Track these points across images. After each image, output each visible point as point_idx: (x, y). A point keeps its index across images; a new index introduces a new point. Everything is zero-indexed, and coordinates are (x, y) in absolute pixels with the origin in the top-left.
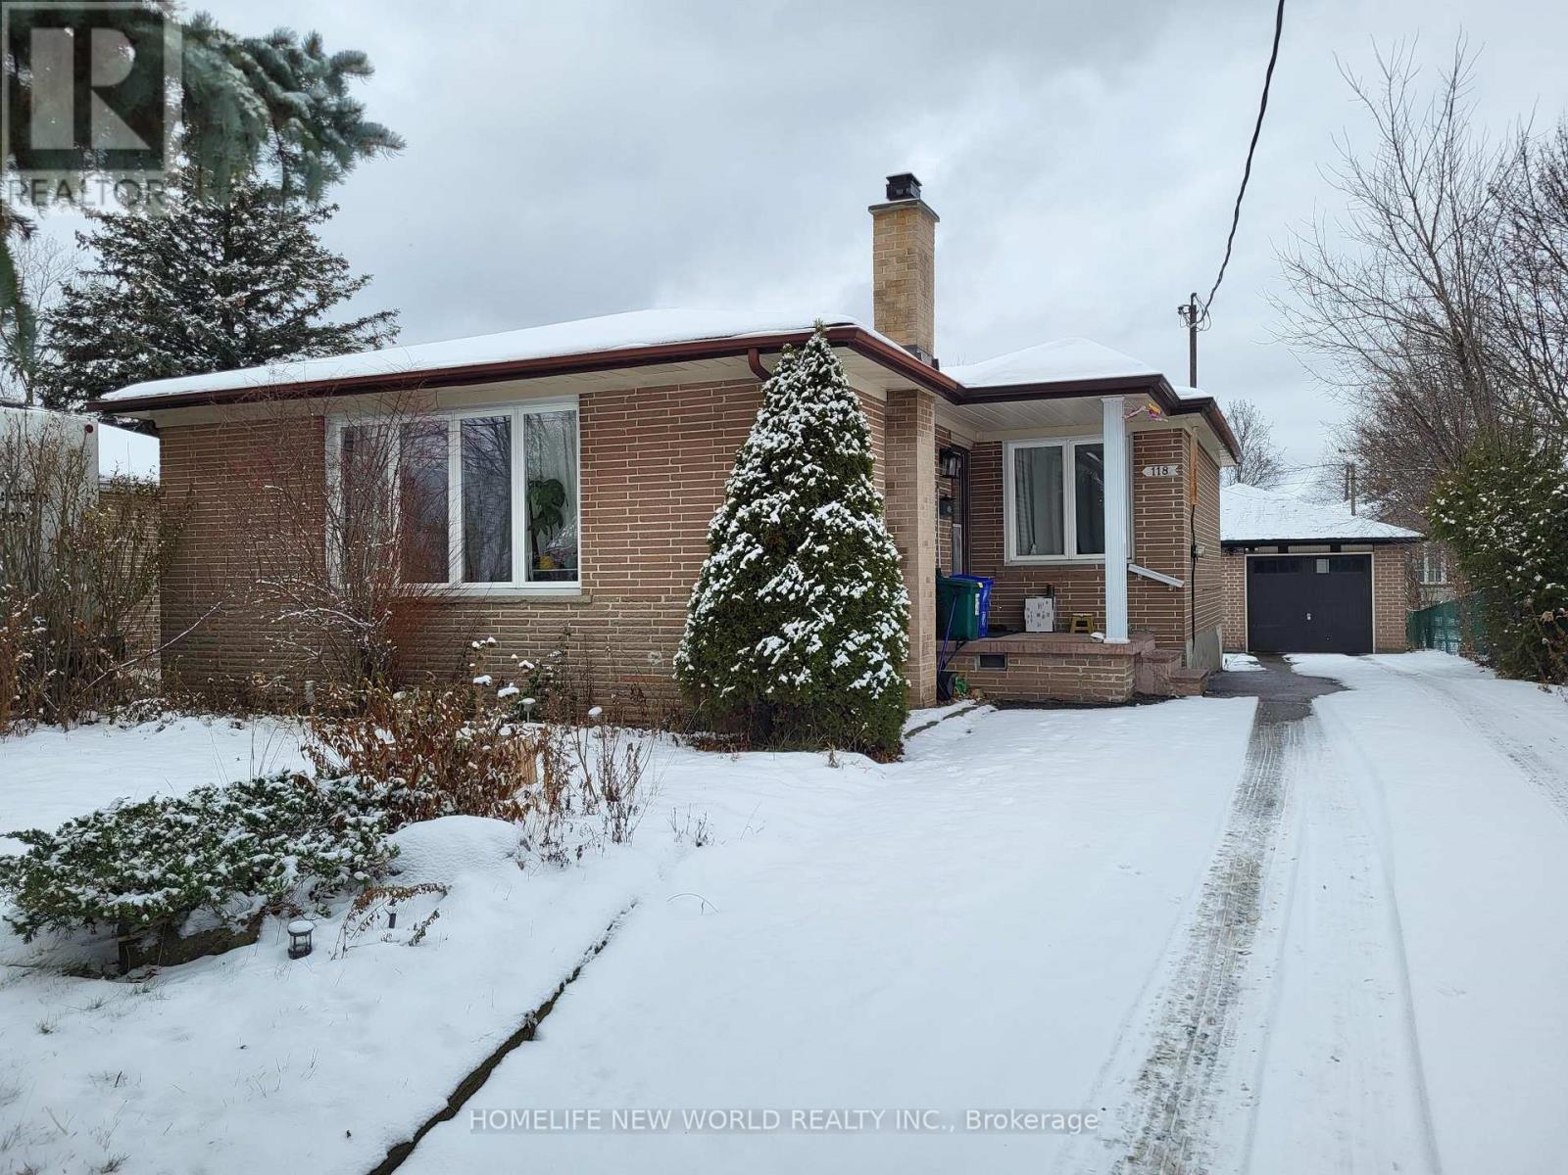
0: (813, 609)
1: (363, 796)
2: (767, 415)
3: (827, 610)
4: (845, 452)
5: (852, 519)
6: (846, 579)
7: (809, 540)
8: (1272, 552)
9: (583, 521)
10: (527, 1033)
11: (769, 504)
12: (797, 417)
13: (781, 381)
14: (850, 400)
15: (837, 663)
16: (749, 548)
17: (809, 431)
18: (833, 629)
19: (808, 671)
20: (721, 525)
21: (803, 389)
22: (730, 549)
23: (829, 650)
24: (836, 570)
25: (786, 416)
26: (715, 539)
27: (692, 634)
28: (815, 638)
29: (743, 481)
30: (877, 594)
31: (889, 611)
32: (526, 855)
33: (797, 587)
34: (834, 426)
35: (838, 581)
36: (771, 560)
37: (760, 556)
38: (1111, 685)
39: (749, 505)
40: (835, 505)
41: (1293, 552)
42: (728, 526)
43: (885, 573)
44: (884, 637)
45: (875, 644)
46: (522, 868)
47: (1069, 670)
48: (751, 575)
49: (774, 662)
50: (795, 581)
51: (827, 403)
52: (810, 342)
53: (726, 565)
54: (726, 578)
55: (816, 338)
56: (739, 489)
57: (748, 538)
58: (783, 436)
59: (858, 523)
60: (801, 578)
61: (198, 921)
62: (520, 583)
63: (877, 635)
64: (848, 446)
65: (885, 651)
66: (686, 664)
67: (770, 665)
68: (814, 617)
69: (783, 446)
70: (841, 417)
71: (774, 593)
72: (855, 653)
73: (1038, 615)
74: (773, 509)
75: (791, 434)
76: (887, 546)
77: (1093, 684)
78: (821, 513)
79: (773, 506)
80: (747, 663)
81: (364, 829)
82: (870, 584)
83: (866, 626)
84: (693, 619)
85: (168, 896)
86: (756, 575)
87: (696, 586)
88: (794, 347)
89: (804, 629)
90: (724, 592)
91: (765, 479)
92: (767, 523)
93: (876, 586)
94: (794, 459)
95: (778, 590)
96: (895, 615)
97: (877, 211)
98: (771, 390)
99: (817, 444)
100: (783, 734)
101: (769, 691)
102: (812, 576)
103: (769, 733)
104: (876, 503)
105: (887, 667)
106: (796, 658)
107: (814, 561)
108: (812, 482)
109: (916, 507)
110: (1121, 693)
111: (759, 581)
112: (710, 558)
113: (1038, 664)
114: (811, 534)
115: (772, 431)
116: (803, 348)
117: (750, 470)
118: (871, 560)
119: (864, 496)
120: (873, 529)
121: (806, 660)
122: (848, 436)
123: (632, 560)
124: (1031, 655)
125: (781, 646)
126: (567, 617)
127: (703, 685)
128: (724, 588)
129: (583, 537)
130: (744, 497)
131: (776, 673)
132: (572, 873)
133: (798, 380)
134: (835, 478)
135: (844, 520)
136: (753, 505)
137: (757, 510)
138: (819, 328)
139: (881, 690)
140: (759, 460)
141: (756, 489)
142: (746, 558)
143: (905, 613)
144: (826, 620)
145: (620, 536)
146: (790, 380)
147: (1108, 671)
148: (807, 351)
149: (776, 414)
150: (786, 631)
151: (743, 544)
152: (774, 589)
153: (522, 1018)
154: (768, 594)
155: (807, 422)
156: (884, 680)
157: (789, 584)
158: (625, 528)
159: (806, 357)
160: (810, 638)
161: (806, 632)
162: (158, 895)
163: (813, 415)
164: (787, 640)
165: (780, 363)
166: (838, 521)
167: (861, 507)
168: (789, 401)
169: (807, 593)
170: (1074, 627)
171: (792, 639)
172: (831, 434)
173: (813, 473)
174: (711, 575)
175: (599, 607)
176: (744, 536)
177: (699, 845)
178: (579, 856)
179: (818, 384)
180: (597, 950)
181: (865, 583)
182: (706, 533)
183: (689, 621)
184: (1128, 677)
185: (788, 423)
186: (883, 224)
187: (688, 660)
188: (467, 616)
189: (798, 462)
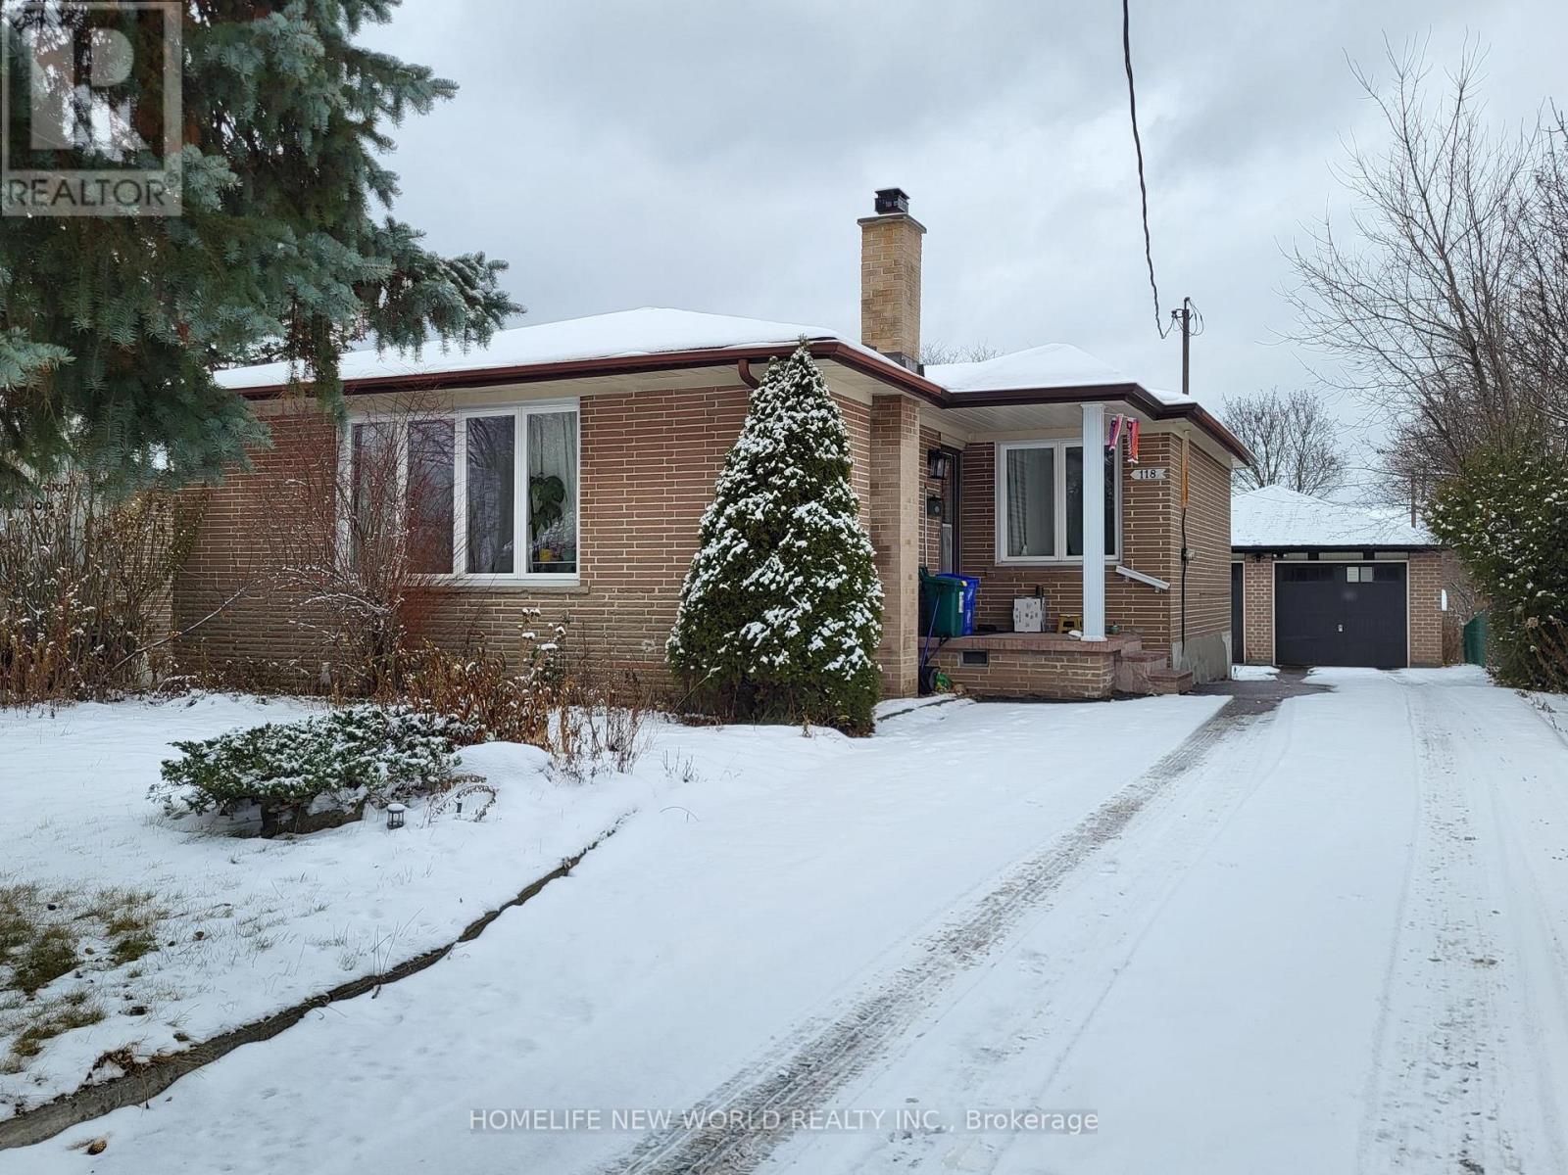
0: (793, 598)
1: (425, 728)
2: (754, 421)
3: (805, 599)
4: (824, 456)
5: (829, 518)
6: (823, 572)
7: (789, 535)
8: (1302, 559)
9: (582, 516)
10: (563, 871)
11: (754, 503)
12: (781, 424)
13: (768, 391)
14: (830, 409)
15: (813, 647)
16: (735, 542)
17: (791, 437)
18: (810, 616)
19: (786, 653)
20: (711, 522)
21: (787, 399)
22: (719, 543)
23: (807, 633)
24: (813, 563)
25: (771, 423)
26: (706, 534)
27: (683, 621)
28: (793, 624)
29: (731, 481)
30: (851, 586)
31: (863, 602)
32: (552, 773)
33: (778, 578)
34: (814, 433)
35: (815, 573)
36: (756, 553)
37: (746, 550)
38: (1088, 681)
39: (736, 504)
40: (814, 505)
41: (1324, 559)
42: (717, 522)
43: (859, 567)
44: (857, 625)
45: (848, 631)
46: (550, 780)
47: (1047, 666)
48: (736, 567)
49: (756, 645)
50: (777, 572)
51: (808, 412)
52: (794, 356)
53: (714, 558)
54: (714, 569)
55: (800, 351)
56: (727, 489)
57: (735, 534)
58: (768, 441)
59: (835, 521)
60: (781, 570)
61: (320, 804)
62: (520, 574)
63: (850, 622)
64: (827, 451)
65: (858, 637)
66: (677, 648)
67: (753, 647)
68: (793, 605)
69: (768, 451)
70: (821, 425)
71: (757, 583)
72: (831, 637)
73: (1027, 615)
74: (758, 507)
75: (775, 440)
76: (862, 542)
77: (1071, 680)
78: (801, 511)
79: (758, 505)
80: (733, 646)
81: (433, 746)
82: (845, 576)
83: (840, 614)
84: (684, 607)
85: (305, 780)
86: (741, 567)
87: (687, 578)
88: (780, 359)
89: (783, 616)
90: (712, 582)
91: (751, 480)
92: (752, 520)
93: (851, 579)
94: (777, 463)
95: (761, 580)
96: (868, 605)
97: (866, 224)
98: (758, 399)
99: (798, 449)
100: (763, 711)
101: (752, 671)
102: (792, 568)
103: (751, 710)
104: (853, 503)
105: (859, 651)
106: (776, 641)
107: (794, 555)
108: (793, 483)
109: (899, 506)
110: (1097, 689)
111: (744, 572)
112: (700, 552)
113: (1019, 660)
114: (792, 530)
115: (758, 436)
116: (788, 360)
117: (738, 471)
118: (846, 555)
119: (841, 497)
120: (848, 527)
121: (785, 643)
122: (827, 442)
123: (628, 553)
124: (1012, 651)
125: (763, 631)
126: (566, 606)
127: (692, 667)
128: (713, 578)
129: (582, 531)
130: (731, 496)
131: (758, 655)
132: (586, 787)
133: (783, 390)
134: (814, 480)
135: (822, 518)
136: (740, 503)
137: (743, 508)
138: (803, 342)
139: (853, 672)
140: (746, 462)
141: (743, 489)
142: (732, 552)
143: (878, 604)
144: (803, 608)
145: (617, 531)
146: (776, 390)
147: (1085, 668)
148: (791, 363)
149: (763, 420)
150: (767, 617)
151: (730, 538)
152: (757, 580)
153: (560, 861)
154: (751, 584)
155: (790, 429)
156: (856, 663)
157: (771, 575)
158: (622, 523)
159: (790, 369)
160: (789, 624)
161: (785, 618)
162: (300, 779)
163: (795, 422)
164: (768, 625)
165: (767, 374)
166: (816, 519)
167: (838, 506)
168: (774, 409)
169: (787, 584)
170: (1061, 627)
171: (773, 624)
172: (811, 440)
173: (794, 475)
174: (701, 566)
175: (596, 598)
176: (731, 531)
177: (686, 781)
178: (593, 775)
179: (800, 394)
180: (609, 835)
181: (840, 575)
182: (697, 529)
183: (681, 608)
184: (1105, 674)
185: (772, 429)
186: (871, 236)
187: (679, 644)
188: (470, 604)
189: (780, 465)
